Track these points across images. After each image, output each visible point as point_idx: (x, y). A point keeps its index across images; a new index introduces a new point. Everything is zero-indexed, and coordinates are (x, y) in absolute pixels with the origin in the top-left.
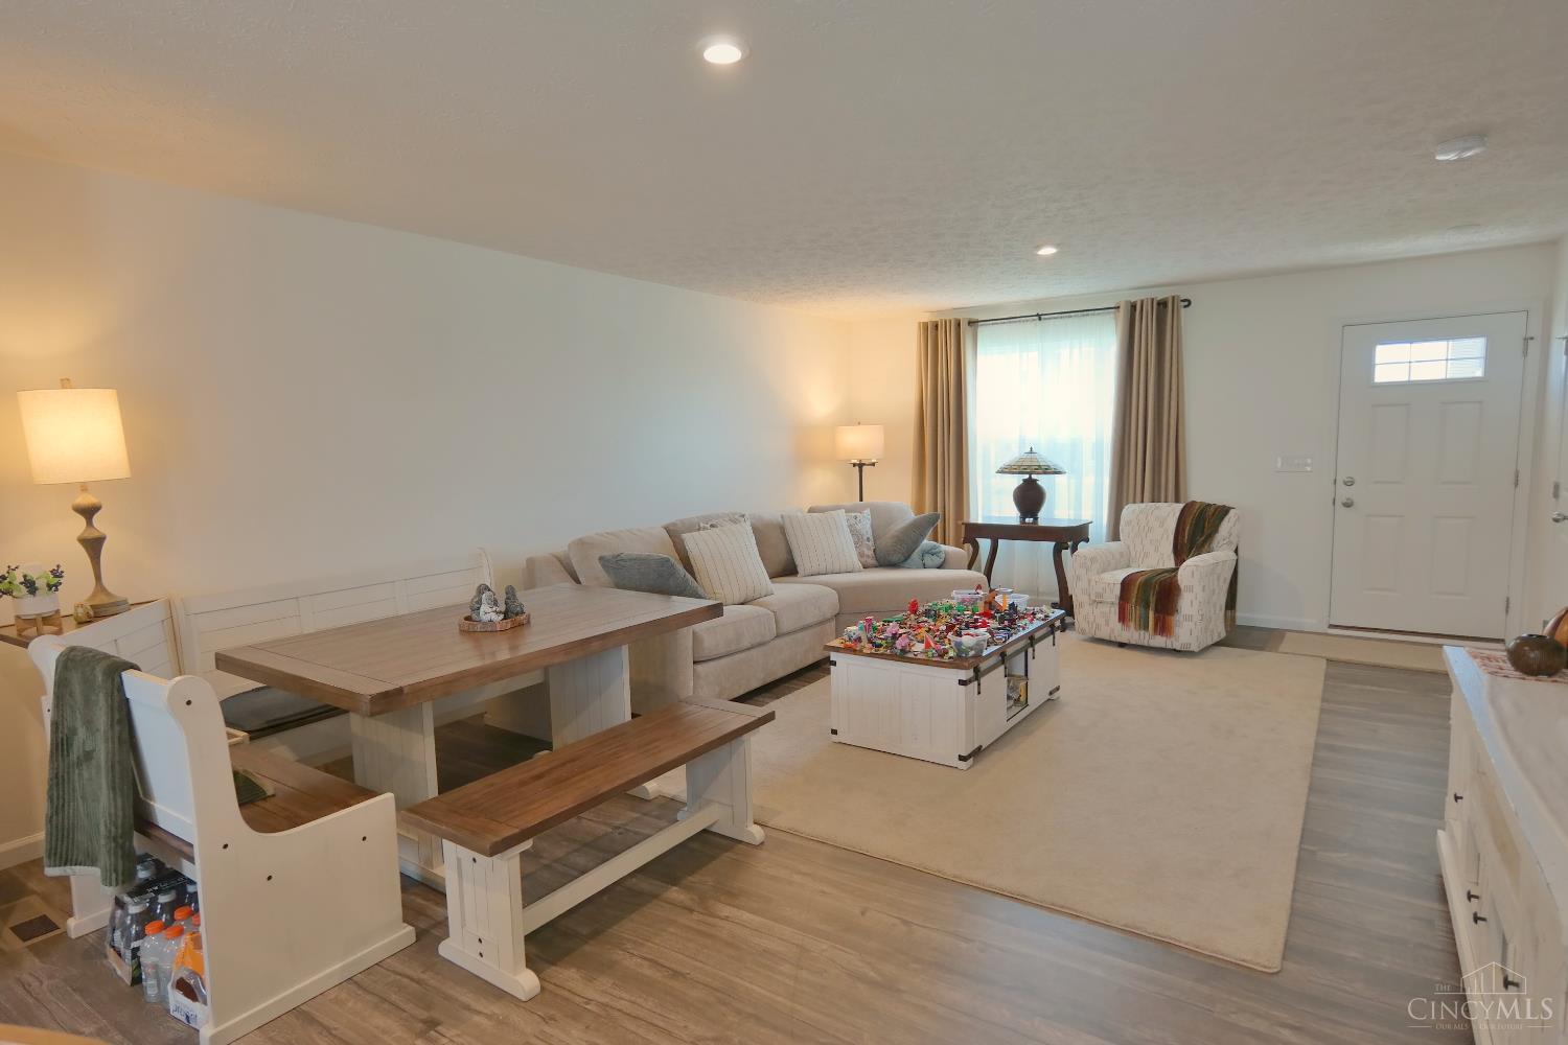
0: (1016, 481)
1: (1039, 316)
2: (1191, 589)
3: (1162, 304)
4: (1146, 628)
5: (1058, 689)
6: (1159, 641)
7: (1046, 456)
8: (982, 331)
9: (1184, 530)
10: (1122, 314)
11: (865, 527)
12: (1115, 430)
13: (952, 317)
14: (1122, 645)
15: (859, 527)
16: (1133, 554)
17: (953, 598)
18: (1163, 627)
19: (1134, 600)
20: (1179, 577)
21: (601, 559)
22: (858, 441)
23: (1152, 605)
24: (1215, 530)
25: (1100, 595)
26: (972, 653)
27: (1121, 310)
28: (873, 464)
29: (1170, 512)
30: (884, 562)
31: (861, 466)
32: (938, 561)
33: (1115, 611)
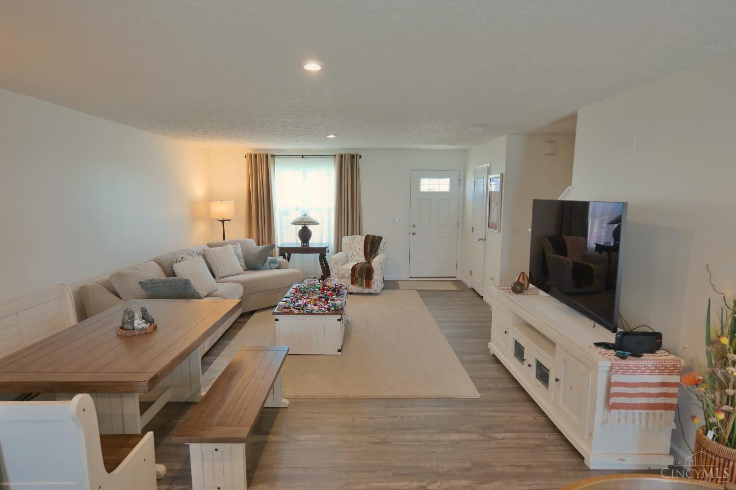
0: (300, 227)
1: (303, 156)
2: (377, 270)
3: (353, 156)
4: (362, 286)
6: (366, 290)
7: (313, 216)
8: (277, 160)
9: (368, 246)
10: (337, 158)
11: (240, 252)
12: (336, 205)
13: (264, 152)
14: (351, 293)
15: (238, 252)
16: (349, 256)
17: (304, 283)
18: (368, 285)
19: (357, 276)
20: (372, 265)
21: (141, 283)
22: (222, 209)
23: (364, 278)
24: (379, 247)
25: (343, 275)
26: (340, 307)
27: (337, 157)
28: (229, 220)
29: (361, 240)
30: (250, 266)
31: (223, 221)
32: (277, 265)
33: (350, 280)
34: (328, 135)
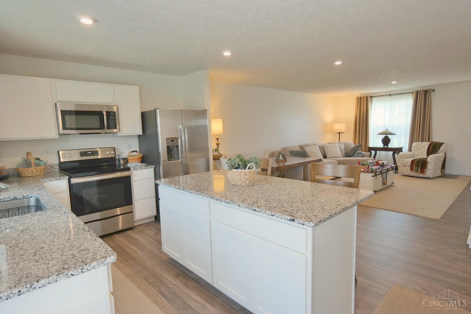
0: (383, 136)
1: (390, 95)
2: (431, 162)
3: (426, 91)
4: (418, 172)
5: (394, 183)
6: (421, 175)
7: (390, 130)
8: (374, 99)
9: (430, 149)
10: (414, 94)
11: (343, 147)
12: (411, 124)
13: (366, 95)
14: (411, 177)
15: (341, 147)
16: (415, 155)
17: (368, 162)
18: (423, 172)
19: (415, 165)
20: (427, 160)
21: (290, 151)
22: (339, 127)
23: (420, 166)
24: (439, 148)
25: (405, 164)
26: (375, 170)
27: (414, 93)
28: (343, 133)
29: (426, 144)
30: (347, 155)
31: (340, 133)
32: (362, 155)
33: (410, 168)
34: (392, 82)
